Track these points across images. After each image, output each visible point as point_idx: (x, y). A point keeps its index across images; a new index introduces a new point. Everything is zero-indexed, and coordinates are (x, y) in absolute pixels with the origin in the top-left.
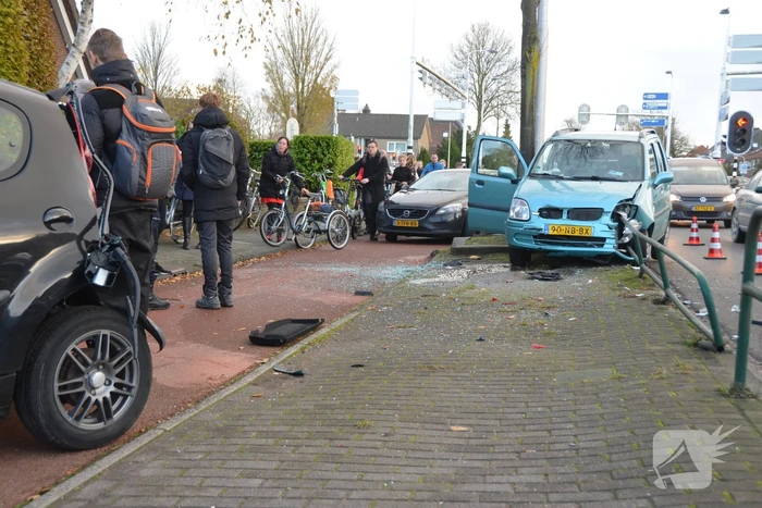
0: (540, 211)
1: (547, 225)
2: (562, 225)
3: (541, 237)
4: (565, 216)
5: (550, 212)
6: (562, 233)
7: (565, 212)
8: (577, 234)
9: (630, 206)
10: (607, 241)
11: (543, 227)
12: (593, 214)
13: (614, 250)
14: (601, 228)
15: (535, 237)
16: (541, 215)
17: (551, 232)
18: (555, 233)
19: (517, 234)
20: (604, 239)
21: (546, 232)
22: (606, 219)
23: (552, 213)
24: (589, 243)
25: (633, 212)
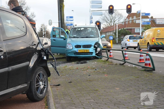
0: (75, 46)
1: (78, 50)
2: (82, 50)
3: (76, 53)
4: (82, 47)
5: (78, 46)
6: (82, 52)
7: (82, 46)
8: (86, 52)
9: (98, 44)
10: (93, 53)
11: (76, 50)
12: (89, 46)
13: (95, 55)
14: (91, 50)
15: (74, 53)
16: (75, 47)
17: (79, 52)
18: (80, 52)
19: (69, 53)
20: (92, 53)
21: (78, 52)
22: (93, 47)
23: (78, 47)
24: (89, 54)
25: (98, 45)
